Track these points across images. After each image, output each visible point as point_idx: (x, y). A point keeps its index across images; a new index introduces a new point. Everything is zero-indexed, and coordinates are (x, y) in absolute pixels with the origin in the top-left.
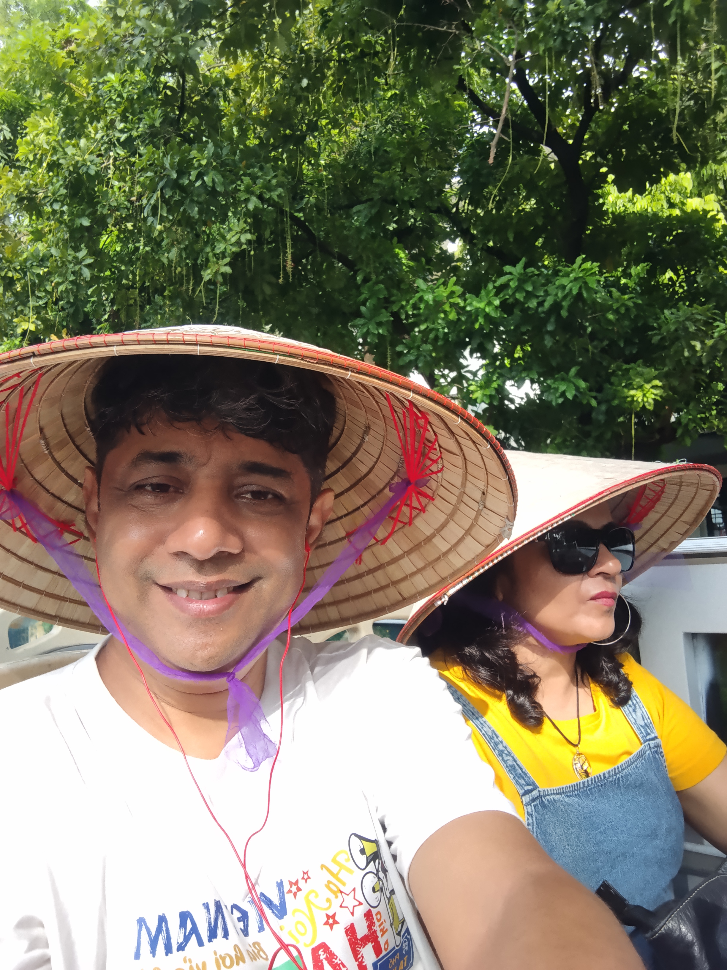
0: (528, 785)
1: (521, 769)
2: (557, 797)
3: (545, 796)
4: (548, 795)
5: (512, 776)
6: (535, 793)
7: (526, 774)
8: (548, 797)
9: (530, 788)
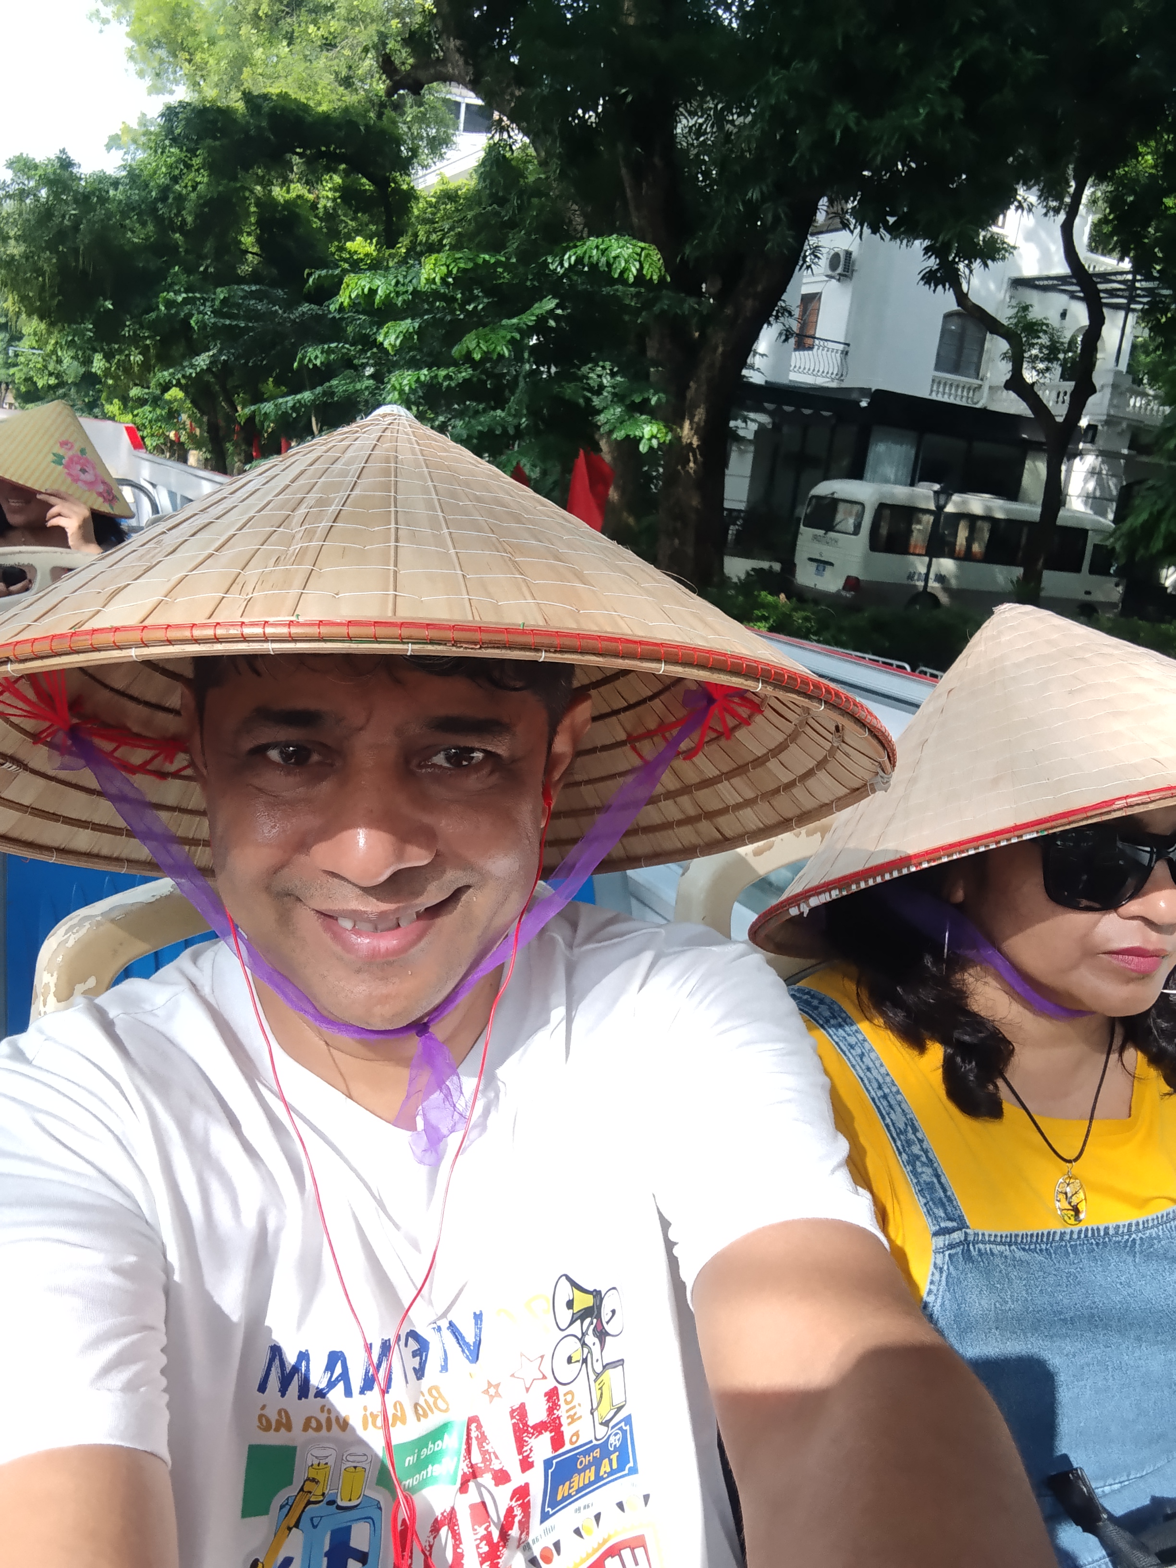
0: (951, 1219)
1: (945, 1191)
2: (997, 1249)
3: (975, 1243)
4: (983, 1242)
5: (923, 1201)
6: (957, 1236)
7: (950, 1200)
8: (981, 1246)
9: (950, 1224)
